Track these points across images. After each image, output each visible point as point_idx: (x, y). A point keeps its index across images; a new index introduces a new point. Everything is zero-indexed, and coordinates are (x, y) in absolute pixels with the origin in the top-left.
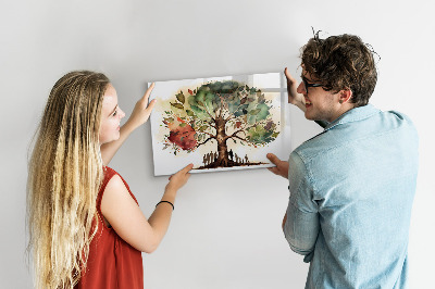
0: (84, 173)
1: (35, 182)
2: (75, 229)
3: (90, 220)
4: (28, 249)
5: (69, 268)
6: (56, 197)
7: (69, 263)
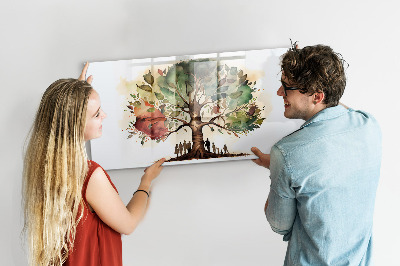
0: (72, 166)
1: (29, 174)
2: (63, 215)
3: (76, 206)
5: (59, 247)
7: (59, 243)
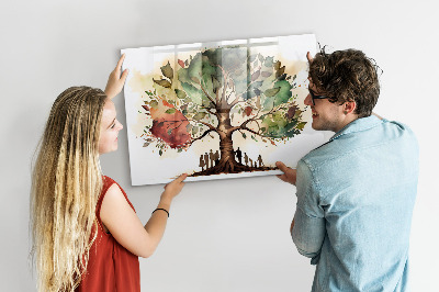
2: (75, 236)
3: (89, 227)
4: (32, 254)
5: (70, 272)
6: (58, 205)
